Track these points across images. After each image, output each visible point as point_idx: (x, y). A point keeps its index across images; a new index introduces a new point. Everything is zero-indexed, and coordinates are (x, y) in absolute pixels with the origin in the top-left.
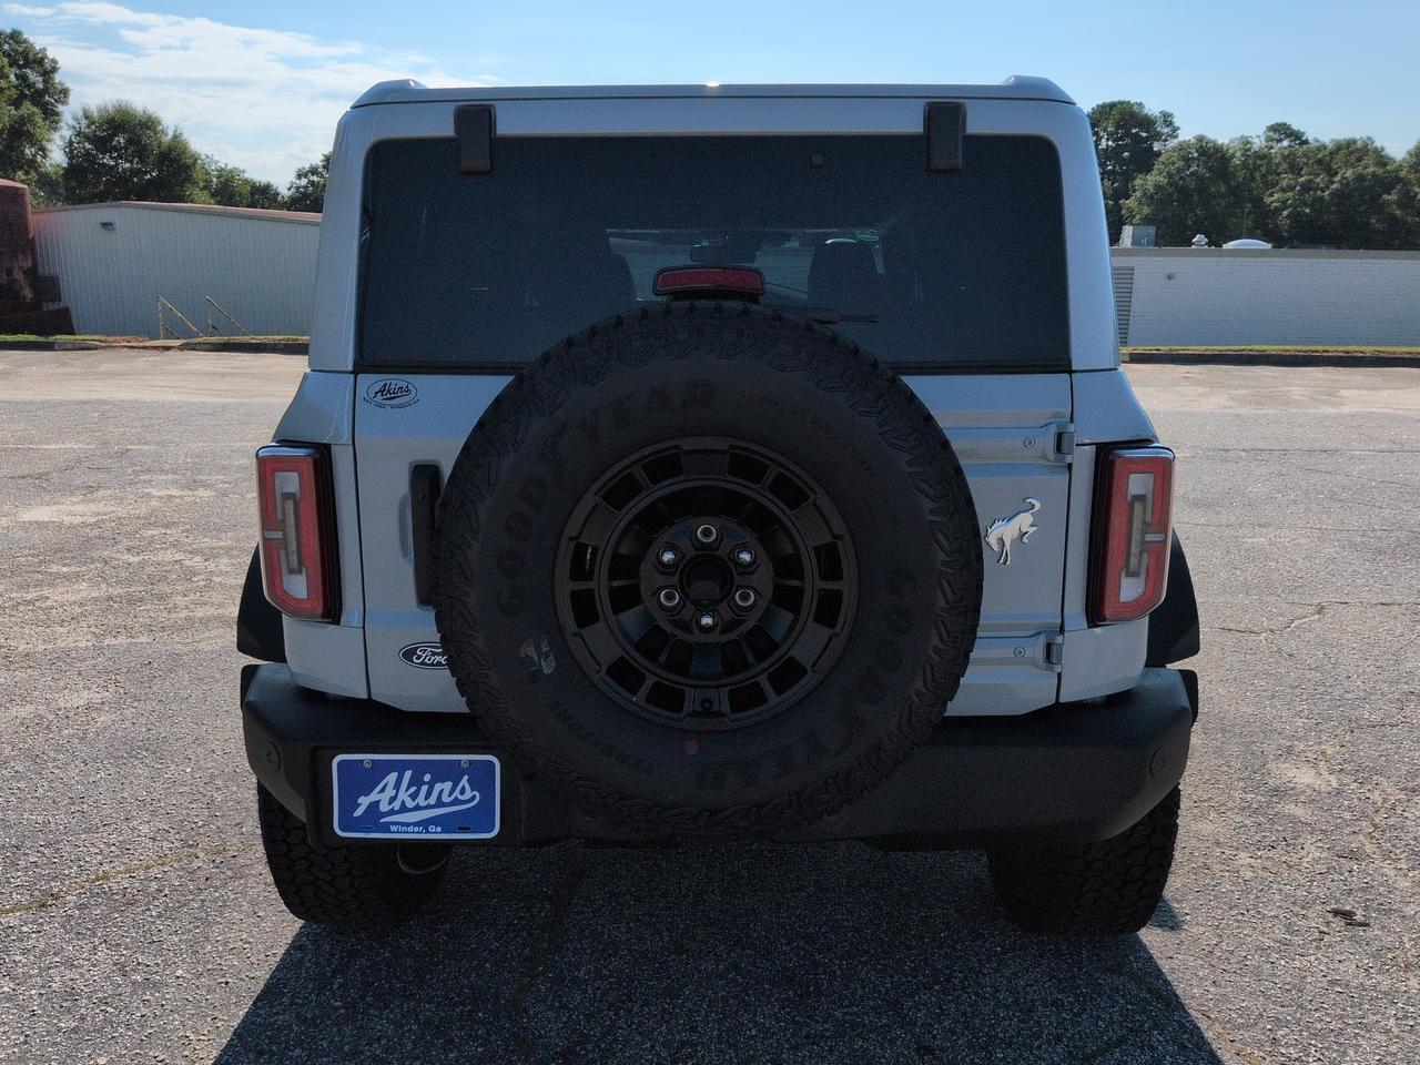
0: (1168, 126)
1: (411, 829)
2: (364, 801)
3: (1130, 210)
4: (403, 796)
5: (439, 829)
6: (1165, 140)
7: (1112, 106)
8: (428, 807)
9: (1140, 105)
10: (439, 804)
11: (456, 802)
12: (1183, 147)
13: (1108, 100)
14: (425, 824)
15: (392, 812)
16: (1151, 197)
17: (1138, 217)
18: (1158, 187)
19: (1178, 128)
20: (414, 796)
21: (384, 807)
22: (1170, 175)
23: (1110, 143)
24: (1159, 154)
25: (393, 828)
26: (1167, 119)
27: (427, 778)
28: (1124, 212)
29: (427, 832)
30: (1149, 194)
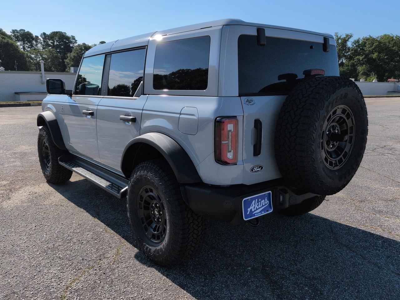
0: (74, 40)
1: (259, 214)
2: (249, 210)
3: (67, 63)
4: (256, 206)
5: (264, 212)
6: (74, 44)
7: (57, 32)
8: (261, 207)
9: (65, 33)
10: (263, 206)
11: (266, 204)
12: (79, 45)
13: (55, 31)
14: (261, 212)
15: (255, 211)
16: (73, 59)
17: (70, 65)
18: (74, 57)
19: (77, 41)
20: (258, 206)
21: (253, 210)
22: (77, 53)
23: (57, 43)
24: (72, 47)
25: (256, 215)
26: (73, 38)
27: (260, 200)
28: (65, 63)
29: (262, 214)
30: (72, 59)
